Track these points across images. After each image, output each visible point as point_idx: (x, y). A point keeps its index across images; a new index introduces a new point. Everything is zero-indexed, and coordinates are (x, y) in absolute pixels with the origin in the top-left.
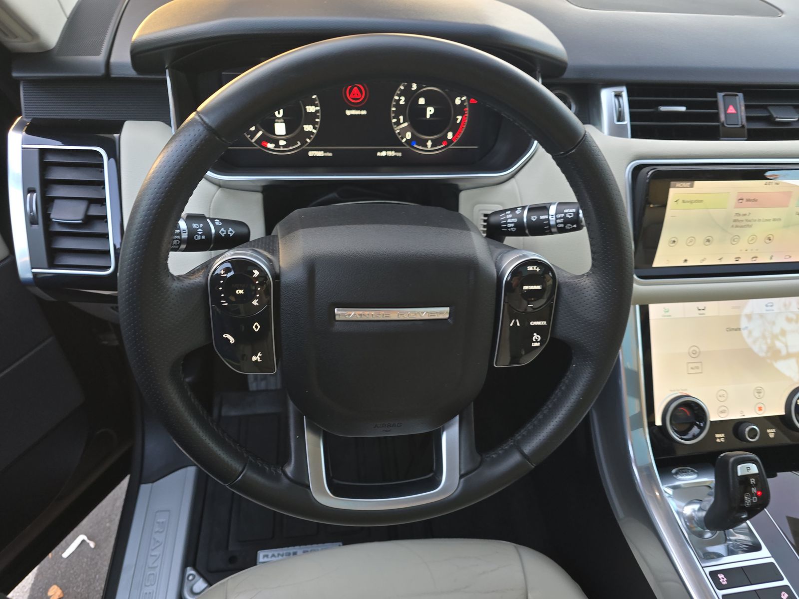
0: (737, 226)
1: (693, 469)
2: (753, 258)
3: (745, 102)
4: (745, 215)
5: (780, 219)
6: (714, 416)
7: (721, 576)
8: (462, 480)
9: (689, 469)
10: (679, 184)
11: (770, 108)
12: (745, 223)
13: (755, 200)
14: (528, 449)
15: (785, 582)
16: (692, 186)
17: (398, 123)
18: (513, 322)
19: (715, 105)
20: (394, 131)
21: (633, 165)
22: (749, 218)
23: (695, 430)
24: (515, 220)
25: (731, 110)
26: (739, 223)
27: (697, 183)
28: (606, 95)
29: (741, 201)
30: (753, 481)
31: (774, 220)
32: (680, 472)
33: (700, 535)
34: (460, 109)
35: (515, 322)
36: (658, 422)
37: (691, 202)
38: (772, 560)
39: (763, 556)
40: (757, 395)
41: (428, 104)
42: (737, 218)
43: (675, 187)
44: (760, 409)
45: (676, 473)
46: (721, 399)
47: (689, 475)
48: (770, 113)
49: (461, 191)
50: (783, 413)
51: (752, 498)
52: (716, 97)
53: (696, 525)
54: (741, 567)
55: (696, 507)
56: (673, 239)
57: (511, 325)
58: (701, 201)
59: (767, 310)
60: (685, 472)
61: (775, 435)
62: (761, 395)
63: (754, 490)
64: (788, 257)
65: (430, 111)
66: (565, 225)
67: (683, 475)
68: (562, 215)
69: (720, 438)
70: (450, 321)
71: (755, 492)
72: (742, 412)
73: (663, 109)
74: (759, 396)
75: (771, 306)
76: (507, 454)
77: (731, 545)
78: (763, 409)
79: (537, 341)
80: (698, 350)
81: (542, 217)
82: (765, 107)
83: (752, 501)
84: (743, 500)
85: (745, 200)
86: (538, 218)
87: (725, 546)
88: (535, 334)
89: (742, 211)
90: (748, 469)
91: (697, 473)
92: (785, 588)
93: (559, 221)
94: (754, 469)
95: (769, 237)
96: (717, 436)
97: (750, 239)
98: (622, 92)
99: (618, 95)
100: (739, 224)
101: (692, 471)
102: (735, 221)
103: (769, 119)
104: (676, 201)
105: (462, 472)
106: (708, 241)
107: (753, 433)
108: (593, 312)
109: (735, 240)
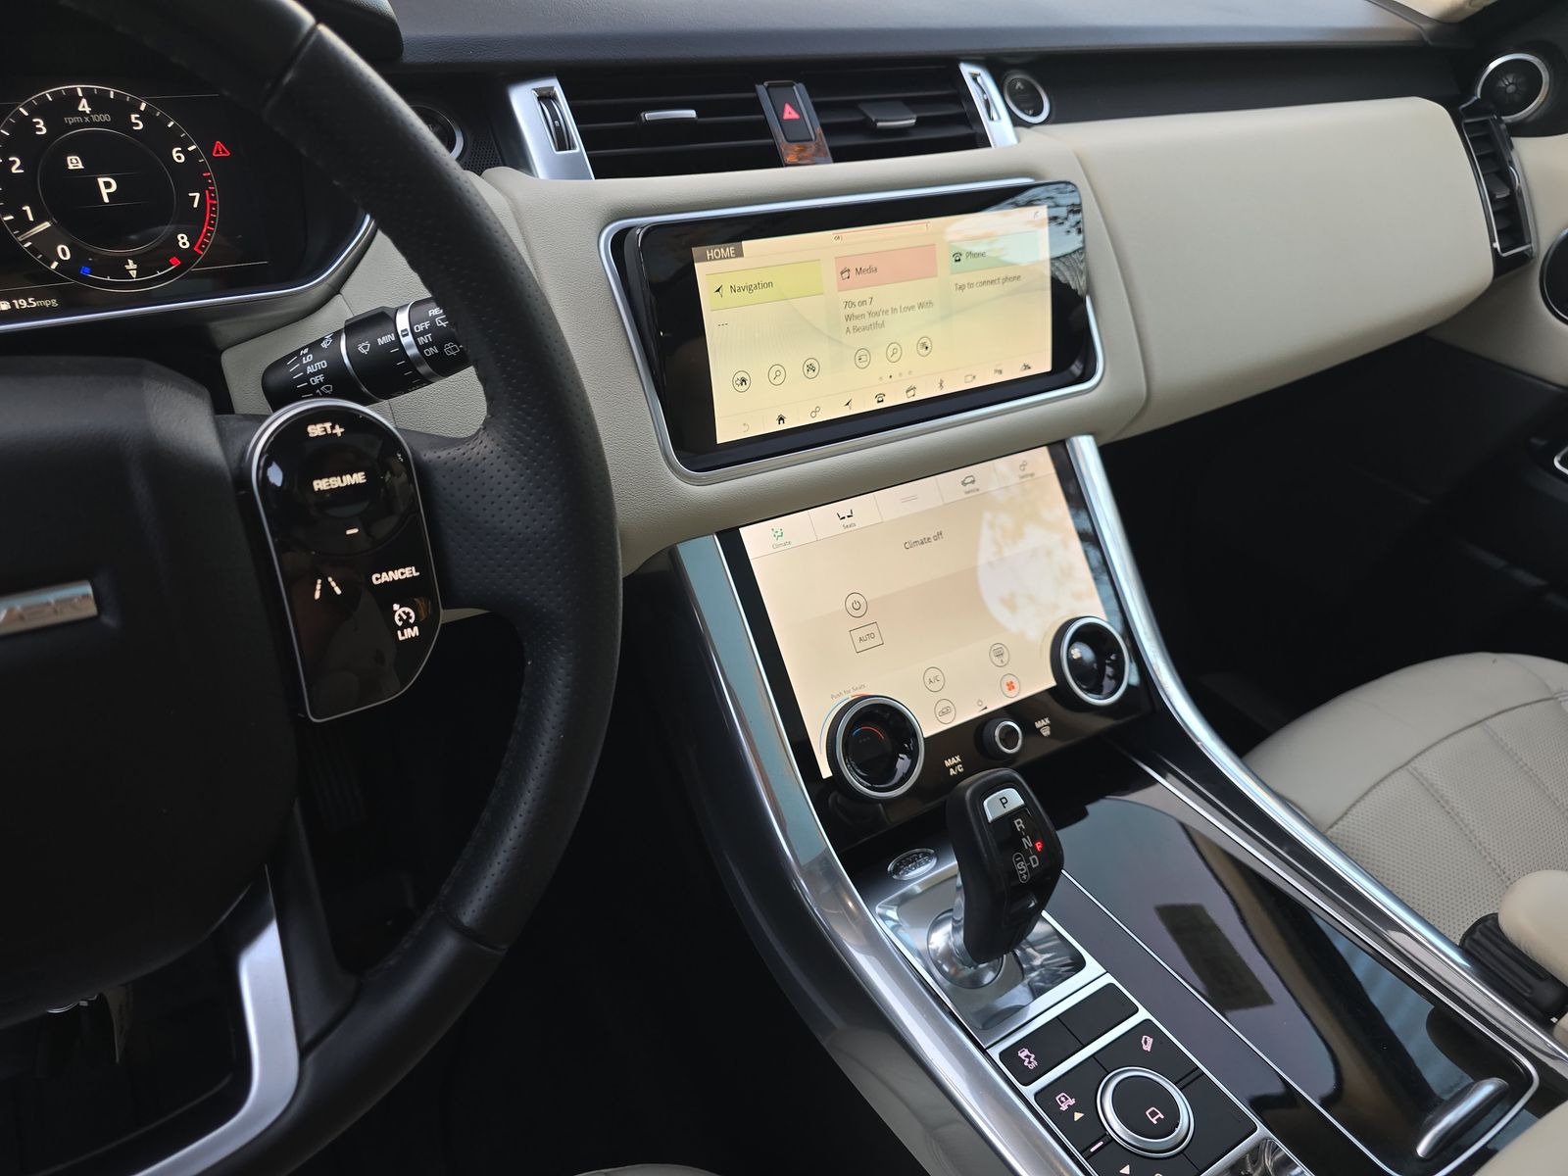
0: (856, 329)
1: (925, 850)
2: (908, 391)
3: (811, 96)
4: (863, 303)
5: (930, 303)
6: (929, 726)
7: (1023, 1054)
8: (310, 1058)
9: (918, 853)
10: (711, 251)
11: (864, 108)
12: (867, 321)
13: (872, 270)
14: (470, 913)
15: (1143, 1014)
16: (739, 254)
17: (23, 224)
18: (318, 587)
19: (755, 106)
20: (17, 246)
21: (610, 230)
22: (874, 308)
23: (902, 763)
24: (323, 364)
25: (789, 113)
26: (860, 320)
27: (747, 245)
28: (523, 100)
29: (846, 275)
30: (1019, 824)
31: (921, 306)
32: (901, 864)
33: (975, 982)
34: (190, 175)
35: (326, 587)
36: (826, 772)
37: (750, 288)
38: (1109, 979)
39: (1093, 977)
40: (997, 661)
41: (94, 168)
42: (849, 311)
43: (704, 259)
44: (1011, 686)
45: (896, 870)
46: (935, 686)
47: (920, 865)
48: (864, 114)
49: (222, 352)
50: (1053, 683)
51: (1028, 861)
52: (754, 90)
53: (961, 966)
54: (1057, 1017)
55: (949, 927)
56: (740, 376)
57: (317, 595)
58: (770, 284)
59: (968, 492)
60: (913, 861)
61: (1051, 731)
62: (1005, 658)
63: (1027, 842)
64: (970, 378)
65: (107, 187)
66: (441, 349)
67: (911, 869)
68: (427, 325)
69: (954, 766)
70: (107, 620)
71: (1031, 845)
72: (980, 701)
73: (649, 116)
74: (1002, 661)
75: (973, 482)
76: (423, 946)
77: (1038, 978)
78: (1016, 685)
79: (407, 624)
80: (862, 601)
81: (381, 341)
82: (852, 106)
83: (1030, 867)
84: (1014, 873)
85: (853, 272)
86: (374, 344)
87: (1024, 986)
88: (396, 607)
89: (856, 295)
90: (1004, 801)
91: (937, 855)
92: (1145, 1027)
93: (421, 340)
94: (1014, 798)
95: (924, 344)
96: (948, 763)
97: (890, 353)
98: (552, 88)
99: (546, 98)
100: (859, 323)
101: (925, 854)
102: (848, 318)
103: (867, 127)
104: (718, 290)
105: (308, 1037)
106: (811, 368)
107: (1009, 736)
108: (519, 511)
109: (862, 357)
